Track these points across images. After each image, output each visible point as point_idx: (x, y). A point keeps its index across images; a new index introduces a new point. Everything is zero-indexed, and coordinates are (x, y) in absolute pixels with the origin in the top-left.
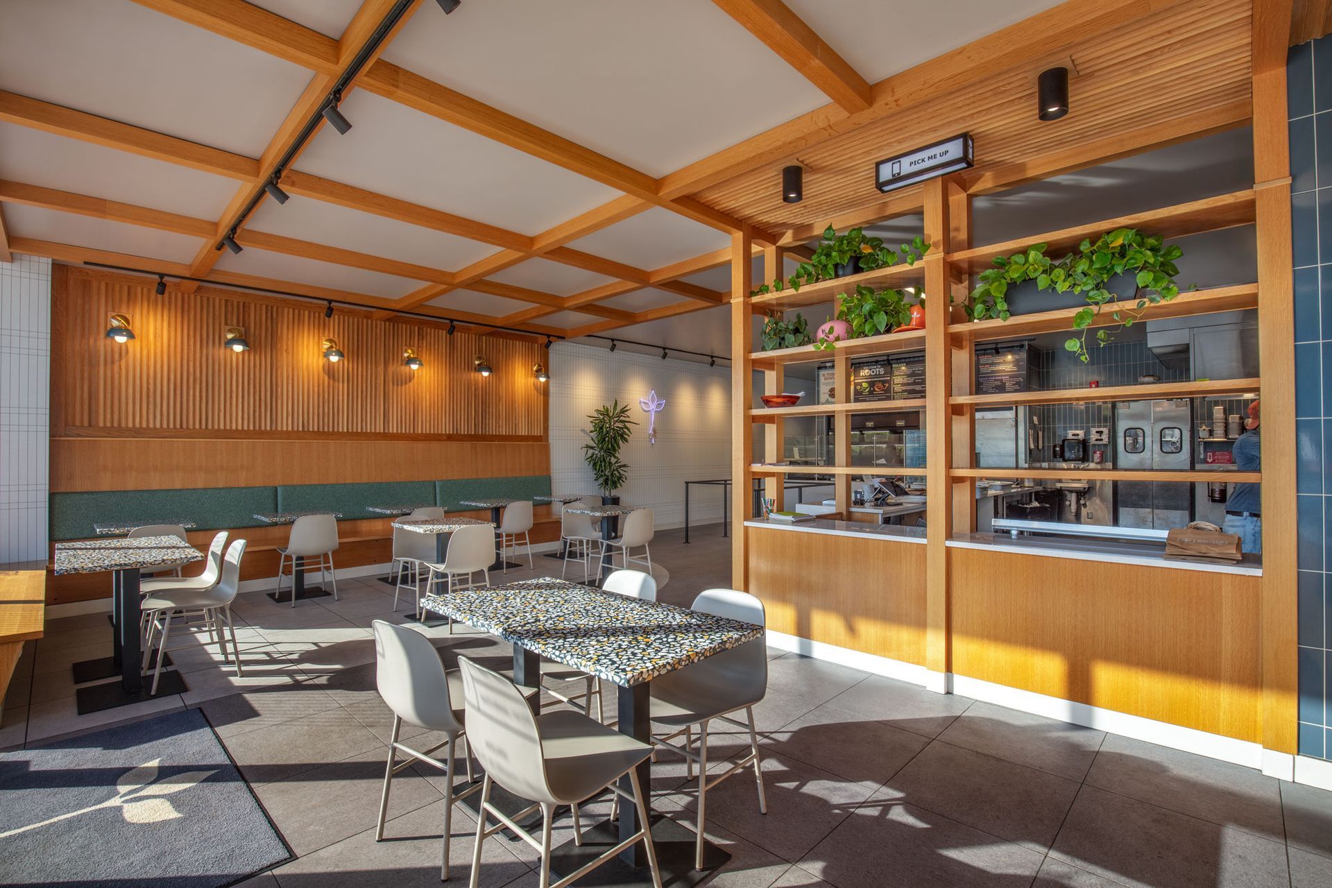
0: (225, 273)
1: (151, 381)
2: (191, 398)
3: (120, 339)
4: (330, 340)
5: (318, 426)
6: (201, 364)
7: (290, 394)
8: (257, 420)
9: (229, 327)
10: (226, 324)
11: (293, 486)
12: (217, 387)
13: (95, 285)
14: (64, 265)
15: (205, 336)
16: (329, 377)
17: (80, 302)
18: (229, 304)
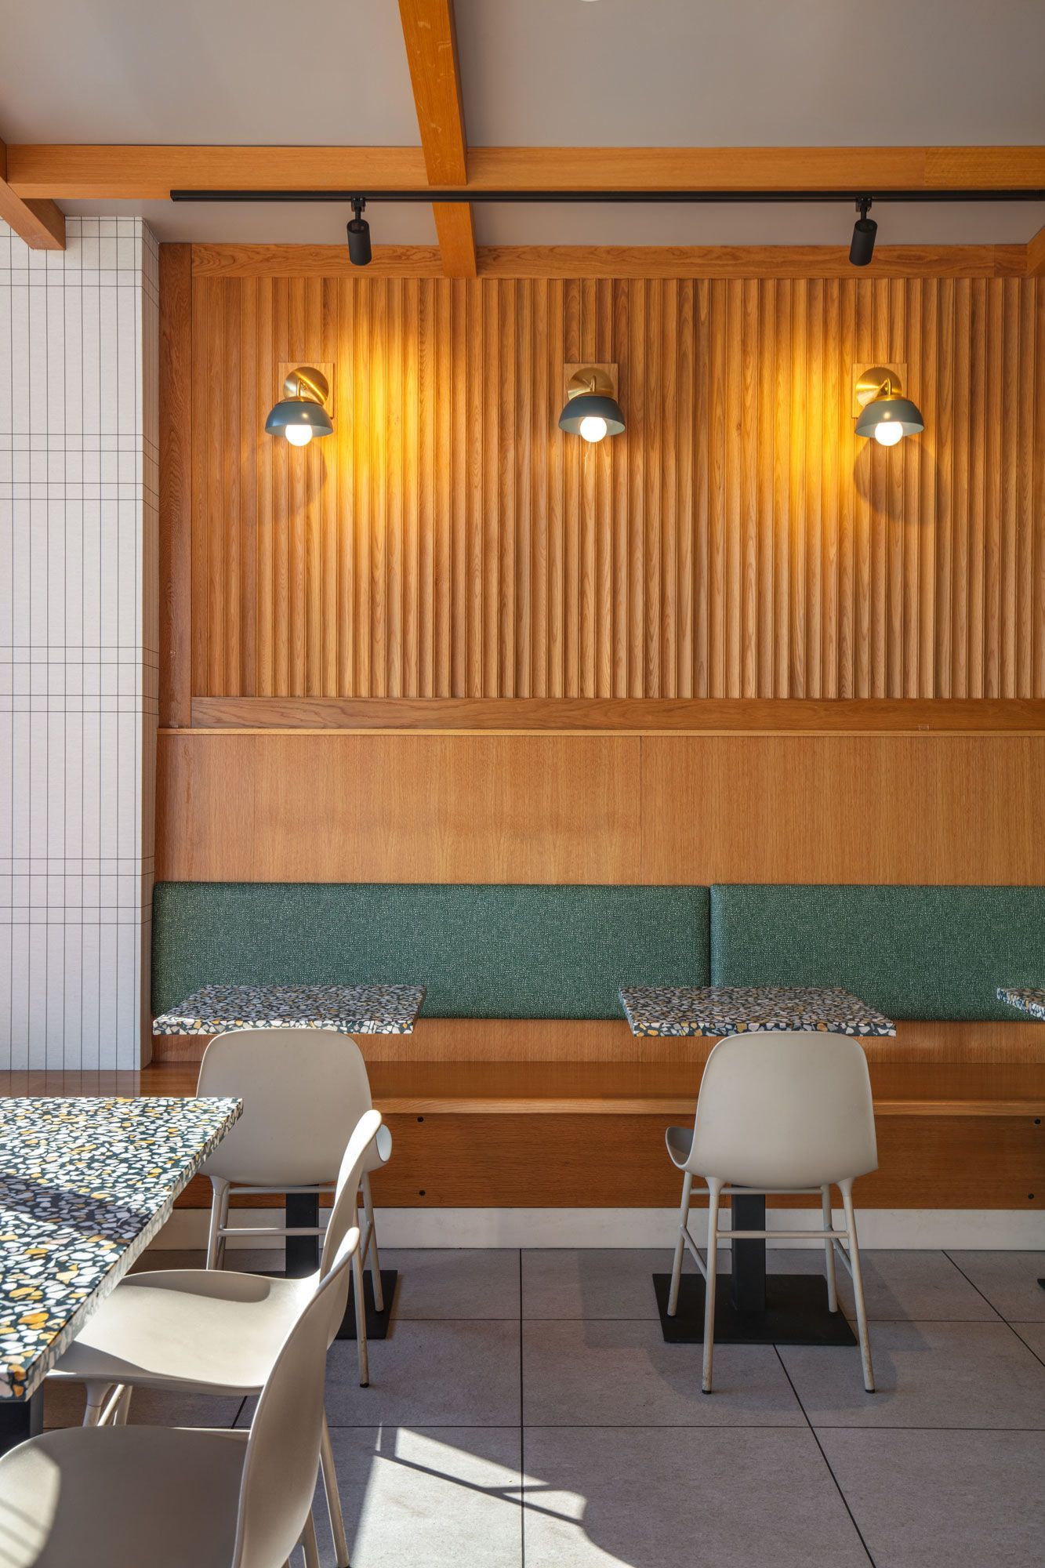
0: (531, 156)
1: (380, 557)
2: (477, 602)
3: (299, 434)
4: (875, 374)
5: (840, 677)
6: (501, 495)
7: (752, 574)
8: (655, 665)
9: (572, 370)
10: (567, 359)
11: (760, 888)
12: (543, 563)
13: (249, 289)
14: (183, 245)
15: (510, 406)
16: (874, 504)
17: (218, 343)
18: (575, 292)
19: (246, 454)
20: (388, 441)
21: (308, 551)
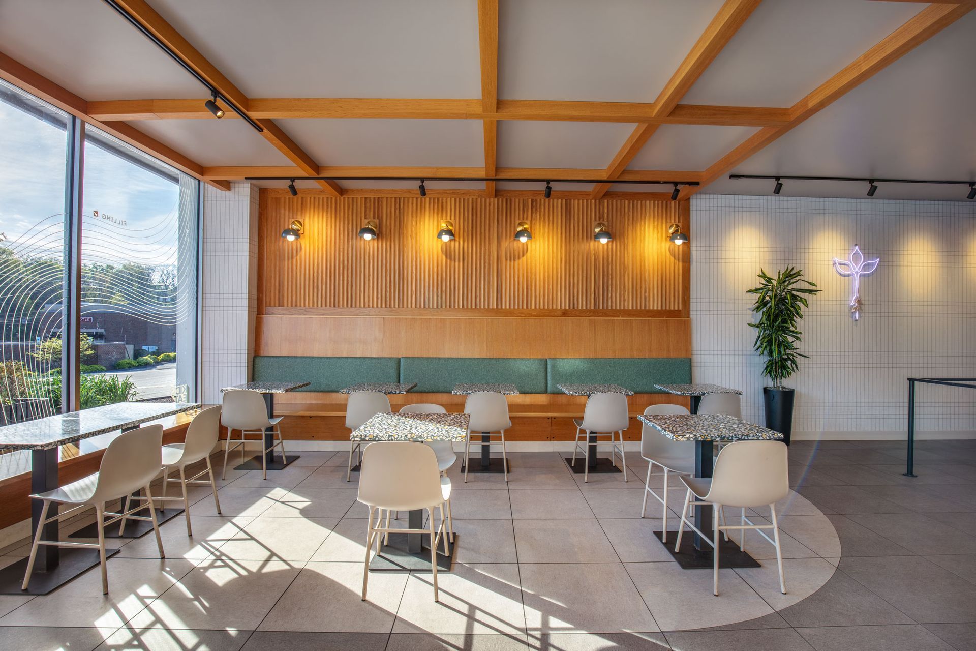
1: (316, 270)
2: (341, 282)
3: (291, 238)
6: (348, 254)
7: (414, 275)
8: (388, 299)
9: (366, 221)
10: (365, 218)
11: (414, 358)
12: (359, 272)
13: (282, 200)
14: (265, 189)
15: (350, 230)
16: (446, 257)
17: (274, 214)
18: (368, 201)
19: (281, 243)
20: (318, 240)
21: (297, 268)
